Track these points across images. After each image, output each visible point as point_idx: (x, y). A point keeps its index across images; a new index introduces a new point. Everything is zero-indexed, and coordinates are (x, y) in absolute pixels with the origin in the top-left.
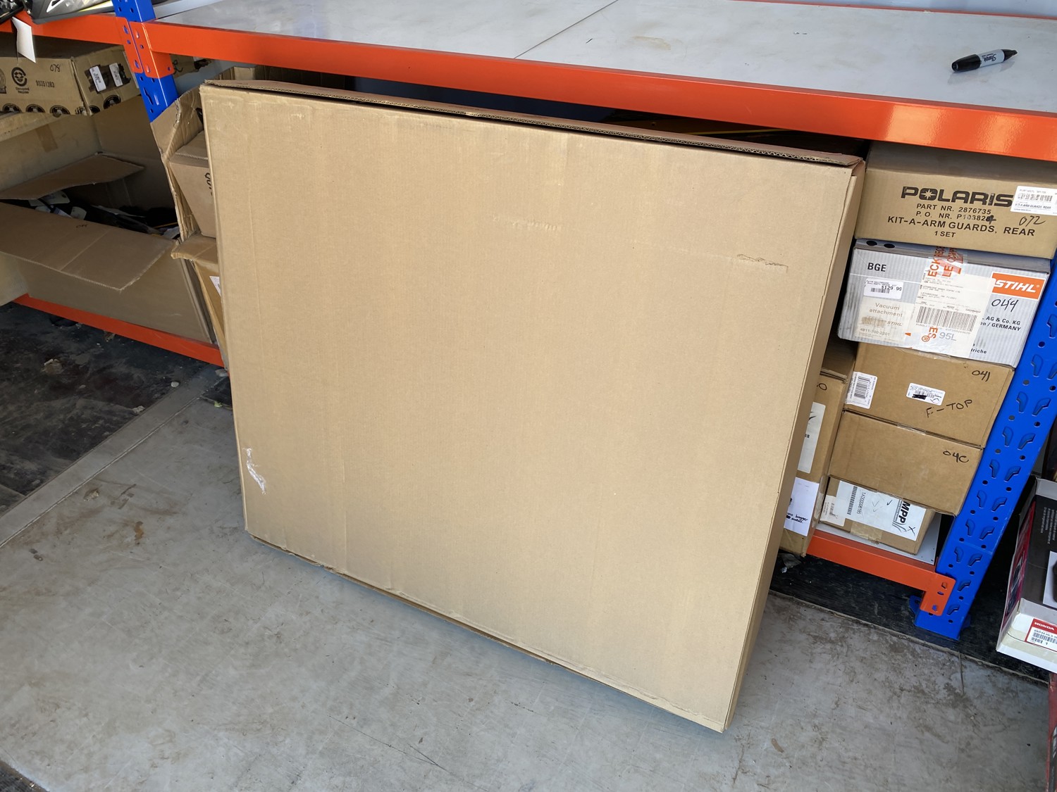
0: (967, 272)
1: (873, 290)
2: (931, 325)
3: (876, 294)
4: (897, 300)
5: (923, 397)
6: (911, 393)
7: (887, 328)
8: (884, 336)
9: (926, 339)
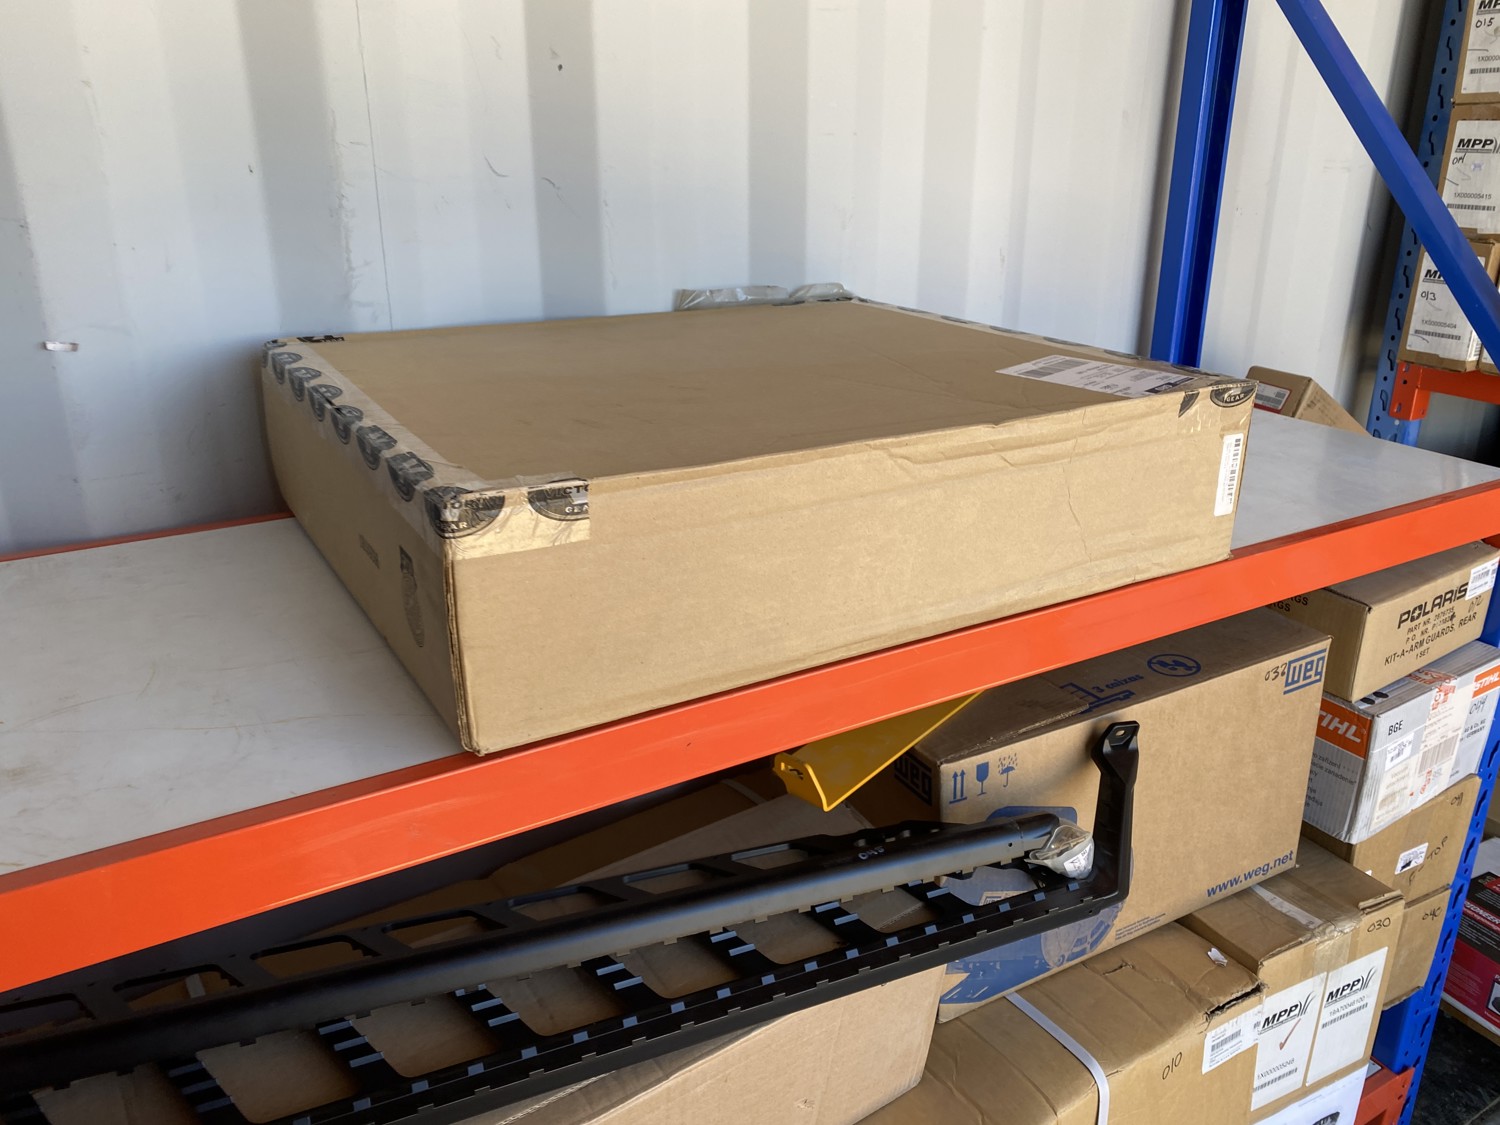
0: (1459, 688)
1: (1392, 759)
2: (1427, 771)
3: (1396, 761)
4: (1409, 758)
5: (1408, 864)
6: (1400, 864)
7: (1398, 799)
8: (1395, 812)
9: (1423, 789)
